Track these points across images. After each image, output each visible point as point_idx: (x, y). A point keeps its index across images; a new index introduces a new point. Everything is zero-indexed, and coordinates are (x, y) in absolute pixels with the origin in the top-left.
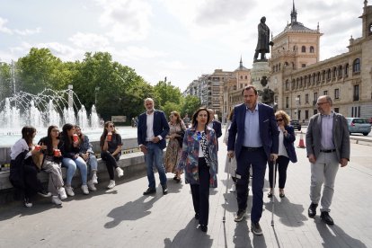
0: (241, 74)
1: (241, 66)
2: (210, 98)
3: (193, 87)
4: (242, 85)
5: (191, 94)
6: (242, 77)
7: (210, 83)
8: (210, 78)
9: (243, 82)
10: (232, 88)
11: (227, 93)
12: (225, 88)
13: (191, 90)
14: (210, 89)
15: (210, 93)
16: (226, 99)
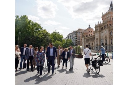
0: (90, 30)
1: (89, 27)
2: (76, 40)
3: (69, 36)
4: (90, 35)
5: (69, 39)
6: (90, 31)
7: (76, 34)
8: (76, 32)
9: (90, 33)
10: (86, 36)
11: (84, 38)
12: (83, 36)
13: (69, 37)
14: (76, 36)
15: (76, 38)
16: (83, 41)
